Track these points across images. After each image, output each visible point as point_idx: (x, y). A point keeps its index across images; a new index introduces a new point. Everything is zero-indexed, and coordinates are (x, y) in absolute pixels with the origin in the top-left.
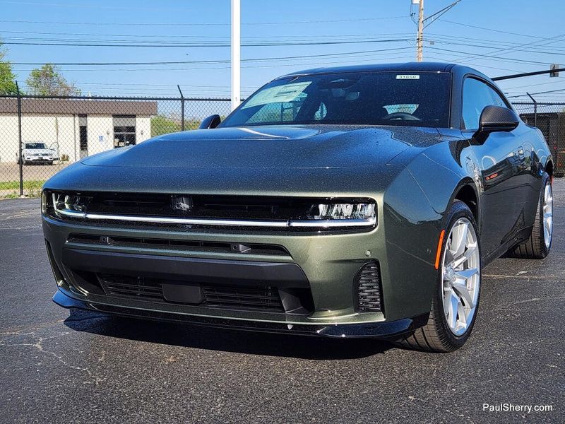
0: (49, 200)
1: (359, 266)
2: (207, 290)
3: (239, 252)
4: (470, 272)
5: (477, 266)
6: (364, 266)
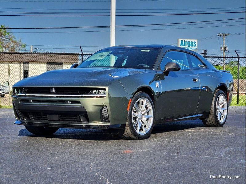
0: (14, 91)
1: (101, 107)
2: (60, 116)
3: (68, 103)
4: (148, 117)
5: (152, 115)
6: (103, 108)
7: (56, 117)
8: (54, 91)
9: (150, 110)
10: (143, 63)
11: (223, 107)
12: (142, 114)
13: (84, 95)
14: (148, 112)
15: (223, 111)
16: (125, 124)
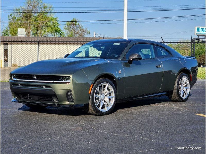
1: (67, 91)
2: (40, 97)
3: (43, 87)
4: (110, 97)
5: (114, 96)
6: (68, 91)
7: (37, 98)
8: (35, 77)
9: (112, 91)
10: (115, 54)
11: (186, 86)
12: (105, 95)
13: (55, 82)
14: (110, 94)
15: (186, 89)
16: (88, 104)
